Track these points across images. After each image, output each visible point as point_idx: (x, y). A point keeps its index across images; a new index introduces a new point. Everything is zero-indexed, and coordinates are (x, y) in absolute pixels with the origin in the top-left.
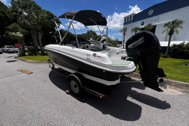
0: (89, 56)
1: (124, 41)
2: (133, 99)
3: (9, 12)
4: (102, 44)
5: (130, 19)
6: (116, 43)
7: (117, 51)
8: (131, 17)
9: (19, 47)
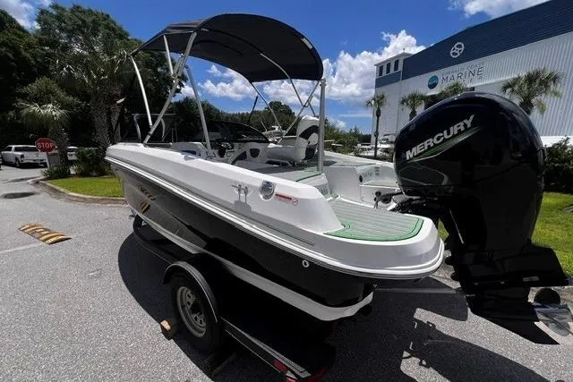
0: (246, 193)
1: (377, 134)
2: (427, 366)
3: (29, 46)
4: (303, 143)
5: (396, 68)
6: (351, 142)
7: (360, 170)
8: (397, 62)
9: (50, 150)
